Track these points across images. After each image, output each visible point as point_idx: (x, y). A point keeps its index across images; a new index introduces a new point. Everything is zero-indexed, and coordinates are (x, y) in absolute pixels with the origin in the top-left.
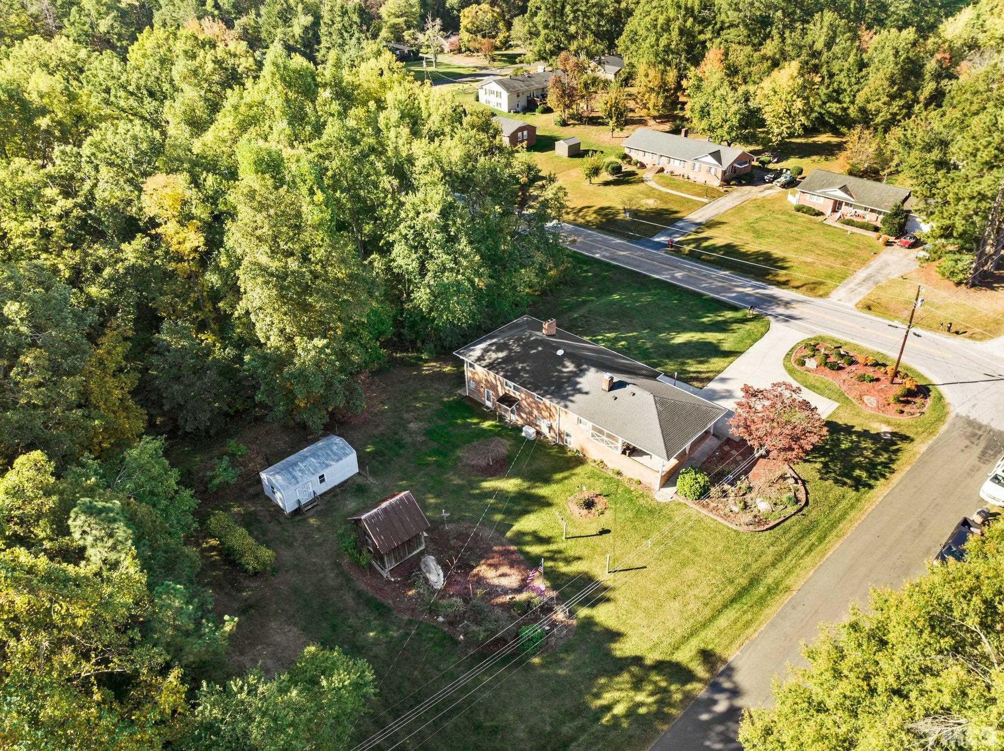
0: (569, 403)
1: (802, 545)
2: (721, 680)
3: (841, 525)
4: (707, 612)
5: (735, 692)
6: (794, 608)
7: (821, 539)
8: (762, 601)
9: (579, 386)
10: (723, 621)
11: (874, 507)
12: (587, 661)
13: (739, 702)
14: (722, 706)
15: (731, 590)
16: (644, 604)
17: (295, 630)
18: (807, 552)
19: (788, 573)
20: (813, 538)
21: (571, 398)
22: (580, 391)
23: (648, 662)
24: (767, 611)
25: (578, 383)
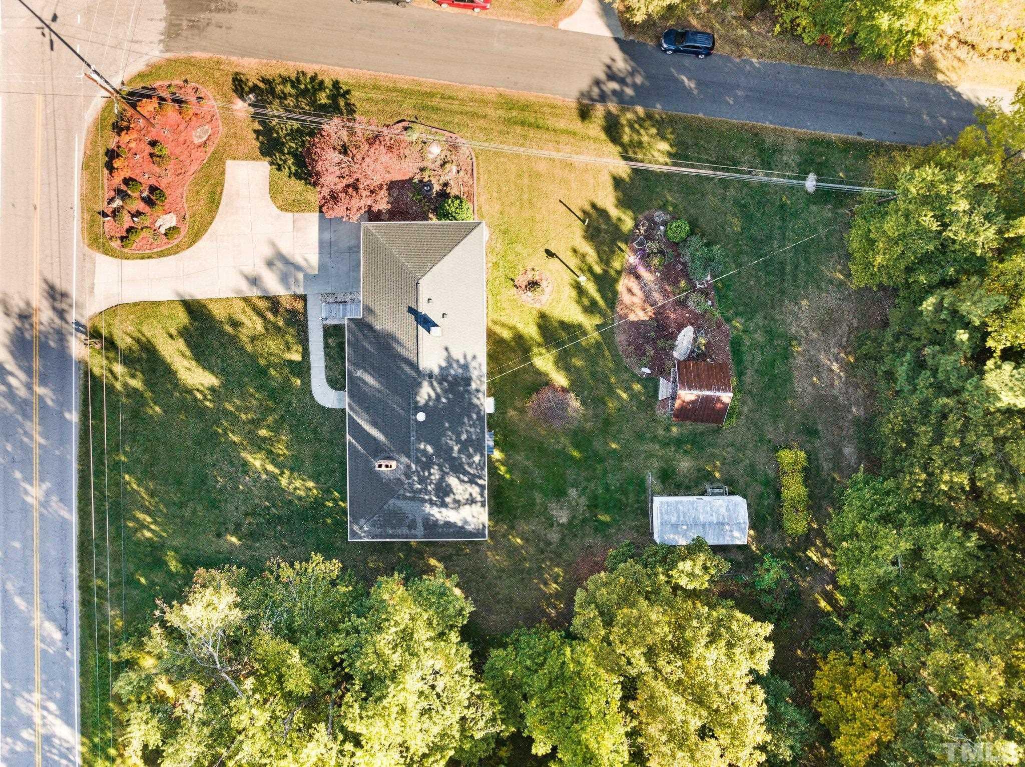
0: (469, 358)
1: (450, 106)
2: (595, 96)
3: (405, 87)
4: (563, 138)
5: (597, 83)
6: (516, 83)
7: (432, 95)
8: (525, 107)
9: (444, 364)
10: (562, 124)
11: (365, 71)
12: (661, 187)
13: (603, 77)
14: (614, 85)
15: (531, 133)
16: (592, 181)
17: (796, 385)
18: (453, 99)
19: (484, 102)
20: (435, 102)
21: (462, 361)
22: (449, 359)
23: (619, 149)
24: (532, 99)
25: (441, 368)
